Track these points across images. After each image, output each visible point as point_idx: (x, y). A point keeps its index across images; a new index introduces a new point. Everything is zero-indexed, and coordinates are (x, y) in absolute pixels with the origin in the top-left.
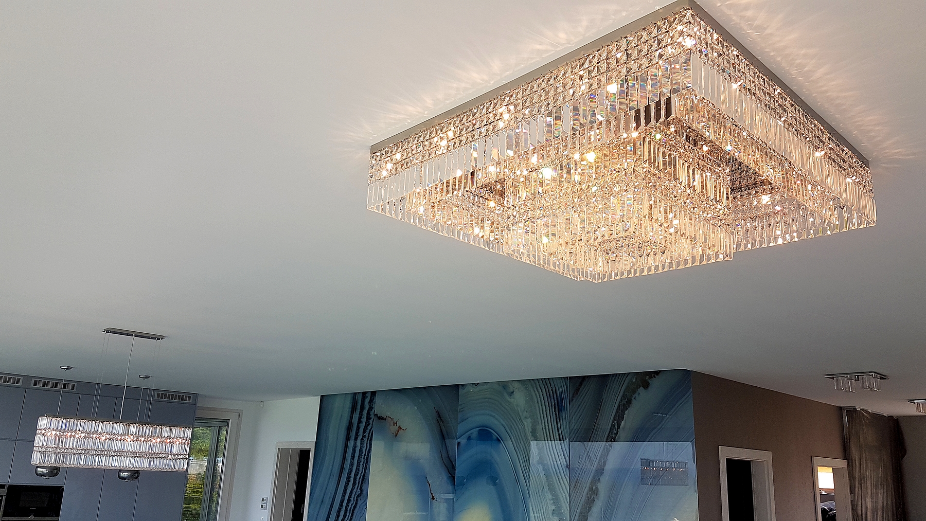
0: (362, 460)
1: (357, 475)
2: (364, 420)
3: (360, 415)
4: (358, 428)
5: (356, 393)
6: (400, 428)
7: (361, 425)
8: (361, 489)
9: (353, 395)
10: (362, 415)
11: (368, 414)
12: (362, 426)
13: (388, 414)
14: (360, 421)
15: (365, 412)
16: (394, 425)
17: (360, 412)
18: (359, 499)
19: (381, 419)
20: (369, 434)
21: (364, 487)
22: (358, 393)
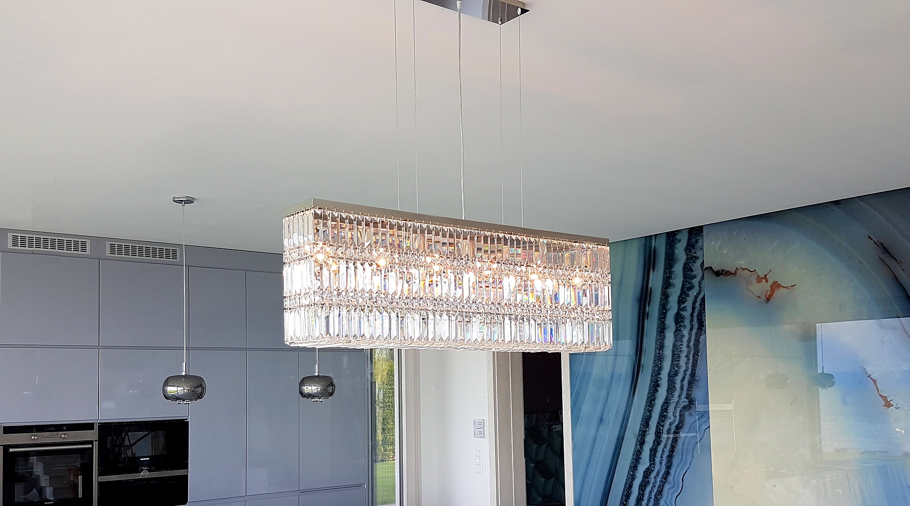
0: (684, 348)
1: (676, 374)
2: (678, 280)
3: (665, 273)
4: (665, 296)
5: (651, 236)
6: (776, 286)
7: (670, 290)
8: (688, 396)
9: (643, 241)
10: (671, 273)
11: (687, 268)
12: (675, 293)
13: (742, 263)
14: (667, 284)
15: (678, 268)
16: (759, 282)
17: (666, 268)
18: (687, 413)
19: (722, 274)
20: (694, 303)
21: (697, 394)
22: (656, 235)
